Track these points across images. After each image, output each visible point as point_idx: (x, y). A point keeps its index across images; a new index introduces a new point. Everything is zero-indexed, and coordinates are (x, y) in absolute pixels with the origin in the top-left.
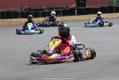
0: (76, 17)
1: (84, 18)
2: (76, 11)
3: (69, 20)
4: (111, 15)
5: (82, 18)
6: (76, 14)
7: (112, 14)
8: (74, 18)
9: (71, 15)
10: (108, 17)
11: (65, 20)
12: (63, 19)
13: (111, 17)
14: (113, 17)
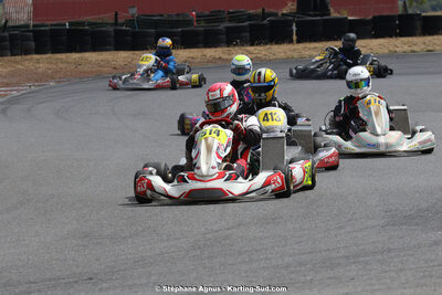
0: (294, 50)
2: (294, 28)
4: (409, 42)
5: (315, 53)
7: (410, 39)
8: (285, 53)
9: (277, 43)
10: (398, 50)
13: (406, 48)
14: (415, 48)
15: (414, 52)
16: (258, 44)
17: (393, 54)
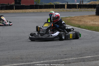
0: (14, 11)
1: (19, 12)
2: (14, 7)
3: (10, 12)
5: (18, 12)
6: (14, 9)
7: (37, 9)
8: (12, 11)
12: (6, 12)
13: (36, 11)
14: (38, 11)
15: (38, 12)
16: (7, 10)
17: (34, 12)
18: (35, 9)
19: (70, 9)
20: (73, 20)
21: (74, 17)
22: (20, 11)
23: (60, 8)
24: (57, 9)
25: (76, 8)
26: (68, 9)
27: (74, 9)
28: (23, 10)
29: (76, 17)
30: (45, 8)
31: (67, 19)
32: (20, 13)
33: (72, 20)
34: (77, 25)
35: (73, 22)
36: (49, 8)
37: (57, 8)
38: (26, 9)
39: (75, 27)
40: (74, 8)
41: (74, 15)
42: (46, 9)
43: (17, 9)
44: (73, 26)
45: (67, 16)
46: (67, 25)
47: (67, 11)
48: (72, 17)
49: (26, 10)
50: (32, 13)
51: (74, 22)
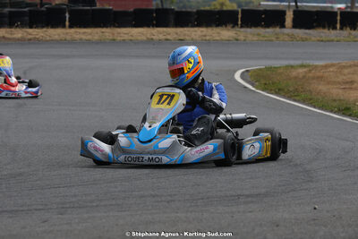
0: (67, 33)
1: (89, 37)
2: (67, 15)
3: (48, 38)
4: (164, 32)
5: (84, 37)
6: (67, 23)
7: (165, 29)
8: (59, 35)
9: (52, 27)
10: (154, 37)
11: (35, 38)
12: (30, 37)
13: (161, 37)
14: (169, 37)
15: (167, 40)
16: (37, 27)
17: (150, 41)
18: (158, 25)
19: (307, 31)
20: (320, 78)
21: (322, 66)
22: (90, 34)
23: (262, 26)
24: (249, 30)
25: (335, 28)
26: (300, 32)
27: (326, 31)
28: (104, 30)
29: (332, 65)
30: (199, 25)
31: (294, 73)
32: (89, 42)
33: (313, 78)
34: (335, 100)
35: (321, 87)
36: (217, 26)
37: (251, 27)
38: (119, 26)
39: (326, 110)
40: (324, 27)
41: (321, 59)
42: (204, 29)
43: (80, 27)
44: (319, 108)
45: (292, 62)
46: (295, 100)
47: (292, 37)
48: (316, 67)
49: (119, 30)
50: (142, 42)
51: (323, 88)
